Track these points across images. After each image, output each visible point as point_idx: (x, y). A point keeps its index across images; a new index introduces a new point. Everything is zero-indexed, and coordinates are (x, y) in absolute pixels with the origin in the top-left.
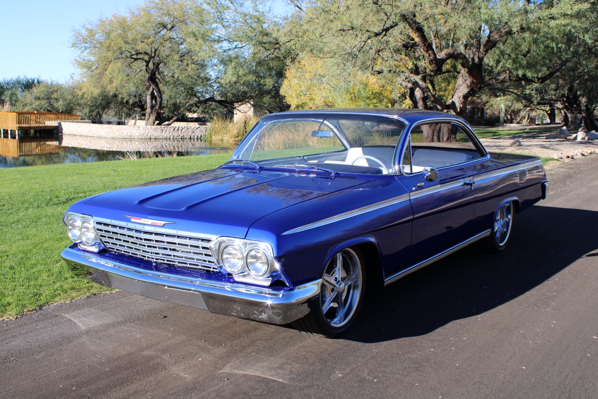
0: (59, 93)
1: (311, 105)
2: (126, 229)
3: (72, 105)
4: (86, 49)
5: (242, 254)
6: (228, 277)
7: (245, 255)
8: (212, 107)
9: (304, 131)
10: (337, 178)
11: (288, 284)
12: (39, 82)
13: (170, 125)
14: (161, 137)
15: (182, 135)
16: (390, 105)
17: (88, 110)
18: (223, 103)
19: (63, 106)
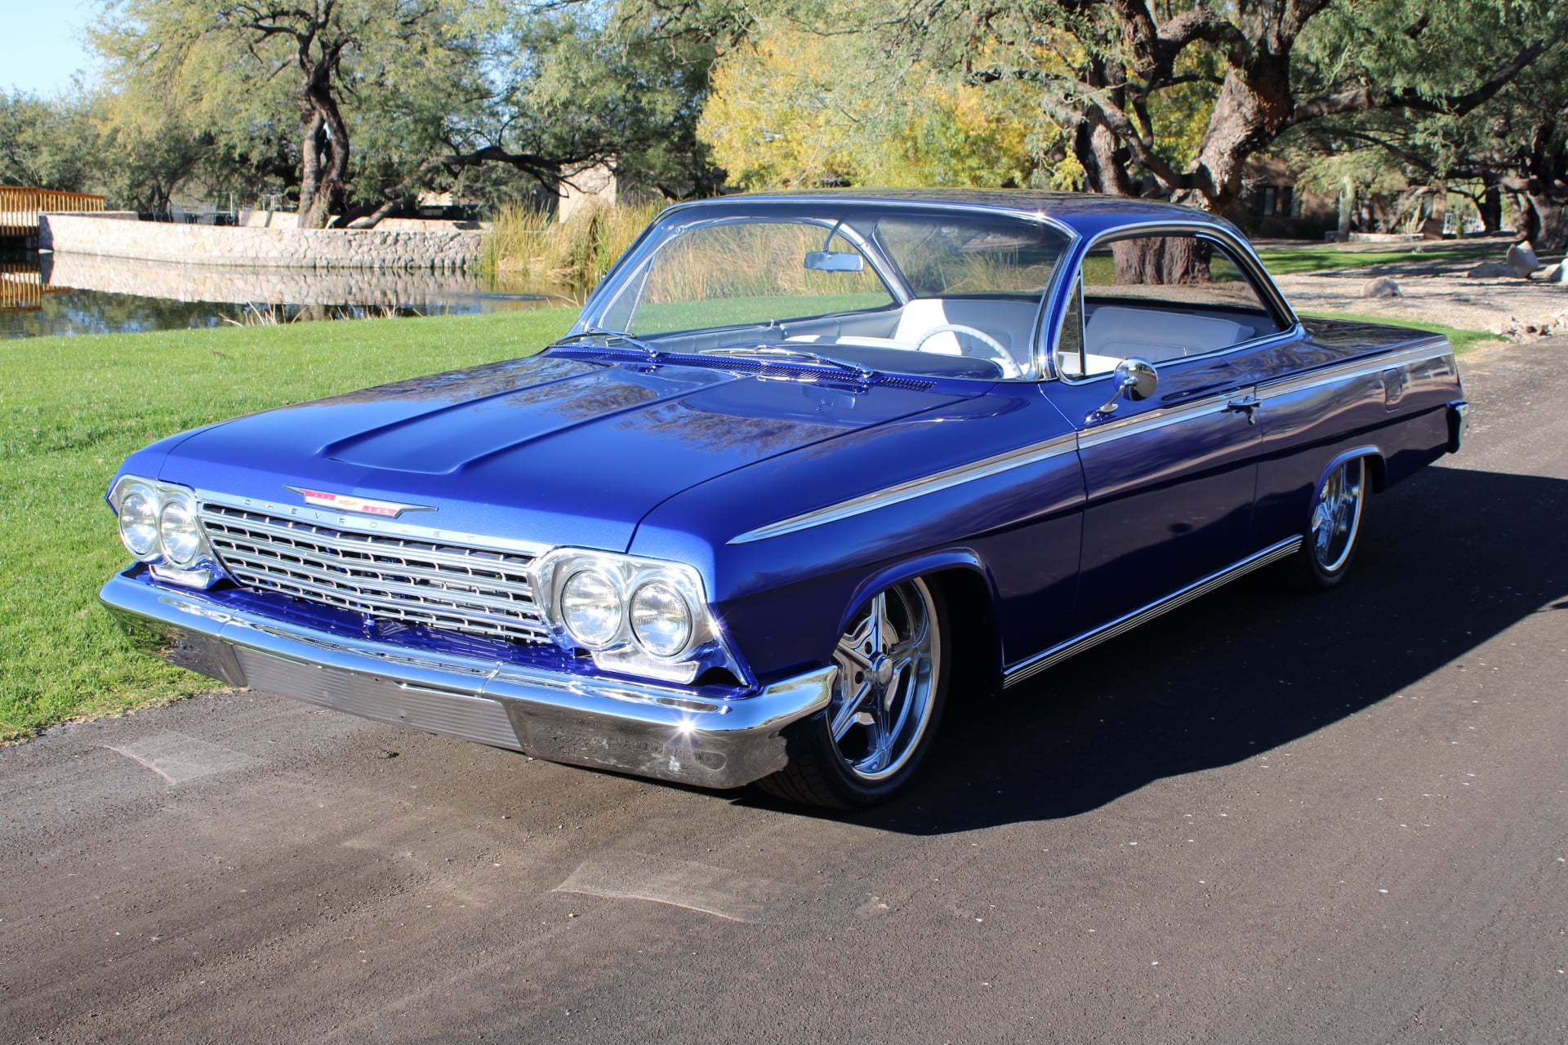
0: (39, 130)
1: (787, 173)
2: (291, 525)
3: (79, 165)
5: (618, 595)
6: (578, 660)
7: (626, 597)
8: (494, 176)
9: (765, 246)
10: (875, 388)
11: (742, 680)
13: (370, 226)
14: (346, 263)
15: (407, 257)
16: (1017, 175)
17: (127, 182)
18: (529, 165)
19: (53, 167)
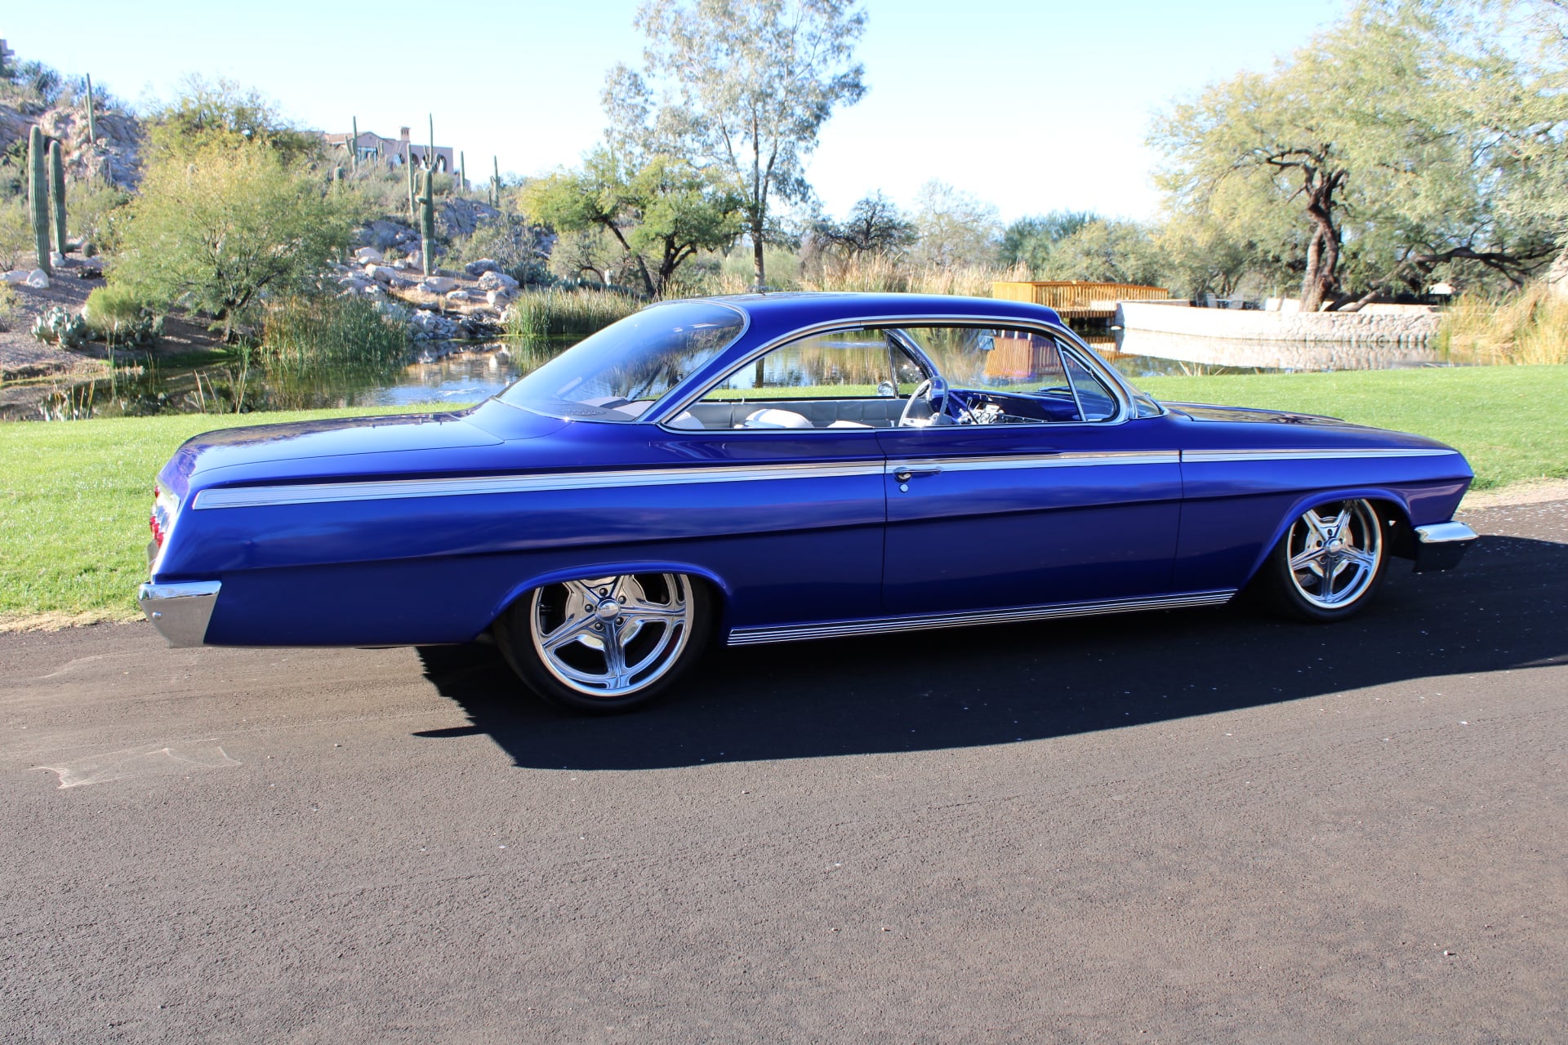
0: (1129, 242)
3: (1155, 267)
4: (1176, 148)
12: (1093, 220)
13: (1357, 310)
14: (1329, 338)
15: (1378, 334)
17: (1188, 278)
18: (1493, 261)
19: (1137, 269)
